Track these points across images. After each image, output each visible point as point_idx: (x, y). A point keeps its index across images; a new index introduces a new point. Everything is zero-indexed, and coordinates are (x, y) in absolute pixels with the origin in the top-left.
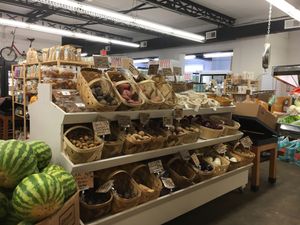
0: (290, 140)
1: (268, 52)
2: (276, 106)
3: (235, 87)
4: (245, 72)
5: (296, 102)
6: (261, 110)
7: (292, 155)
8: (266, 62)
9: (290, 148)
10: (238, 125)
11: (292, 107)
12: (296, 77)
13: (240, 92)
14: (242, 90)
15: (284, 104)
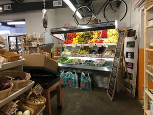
0: (65, 72)
1: (45, 15)
2: (55, 53)
3: (30, 43)
4: (34, 33)
5: (65, 49)
6: (46, 59)
7: (67, 81)
8: (45, 23)
9: (65, 77)
10: (29, 76)
11: (63, 52)
12: (63, 35)
13: (33, 46)
14: (34, 44)
15: (58, 51)
